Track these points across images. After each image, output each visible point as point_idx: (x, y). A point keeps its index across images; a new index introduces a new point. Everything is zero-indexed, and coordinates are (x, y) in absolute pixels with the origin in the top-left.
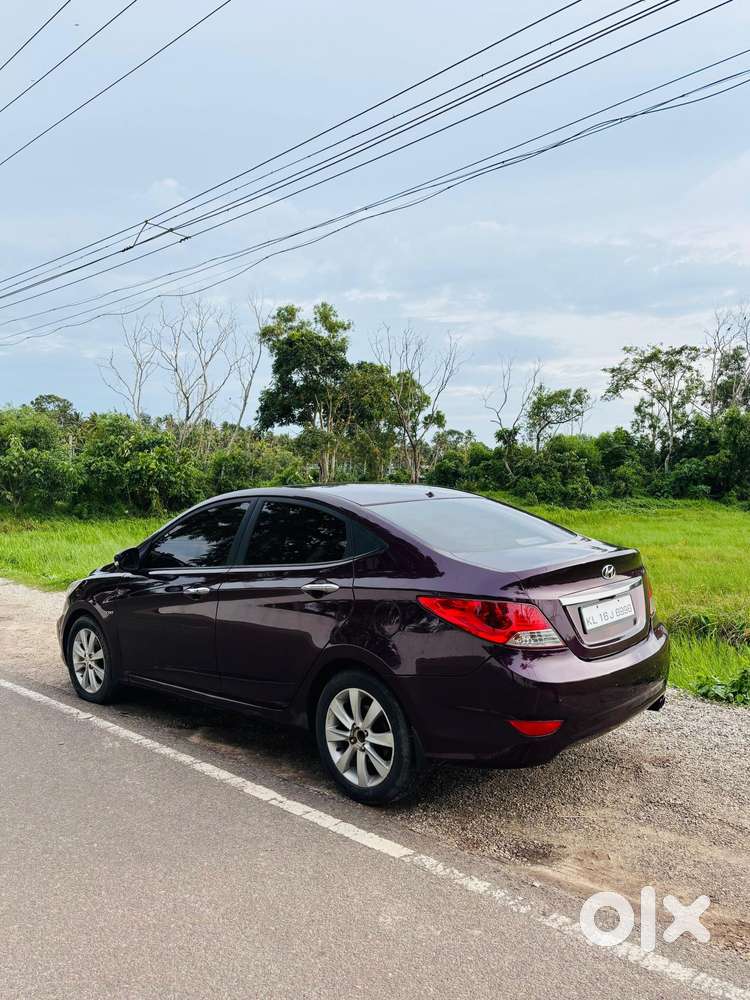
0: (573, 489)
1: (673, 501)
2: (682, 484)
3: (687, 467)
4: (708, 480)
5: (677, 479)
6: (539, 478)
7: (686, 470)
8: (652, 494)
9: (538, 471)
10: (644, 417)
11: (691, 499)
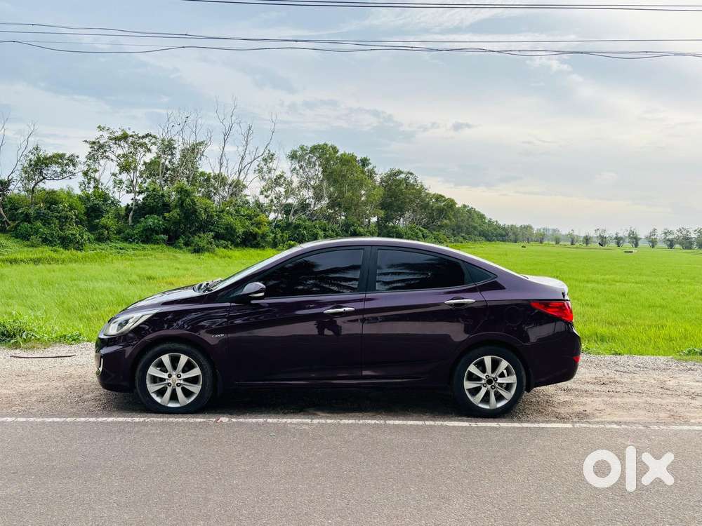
0: (72, 234)
1: (141, 244)
2: (148, 234)
3: (151, 221)
4: (165, 232)
5: (144, 230)
6: (39, 224)
7: (151, 223)
8: (126, 239)
9: (36, 218)
10: (89, 180)
11: (155, 244)
